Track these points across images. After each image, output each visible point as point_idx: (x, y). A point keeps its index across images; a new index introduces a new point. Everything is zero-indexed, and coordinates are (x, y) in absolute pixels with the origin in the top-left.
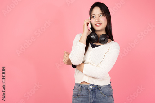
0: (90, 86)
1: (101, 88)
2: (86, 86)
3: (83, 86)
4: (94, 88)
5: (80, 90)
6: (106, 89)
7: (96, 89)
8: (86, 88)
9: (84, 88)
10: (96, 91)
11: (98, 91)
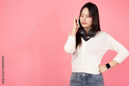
0: (84, 73)
1: (93, 76)
2: (80, 74)
3: (78, 73)
4: (87, 75)
5: (75, 77)
6: (97, 77)
7: (88, 77)
8: (80, 76)
9: (79, 75)
10: (88, 78)
11: (90, 78)
